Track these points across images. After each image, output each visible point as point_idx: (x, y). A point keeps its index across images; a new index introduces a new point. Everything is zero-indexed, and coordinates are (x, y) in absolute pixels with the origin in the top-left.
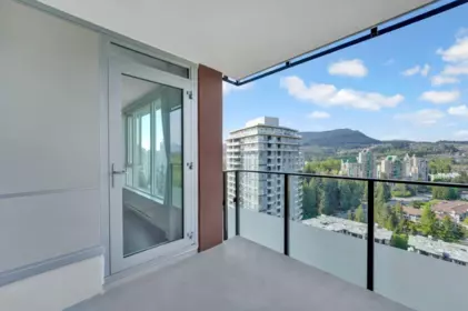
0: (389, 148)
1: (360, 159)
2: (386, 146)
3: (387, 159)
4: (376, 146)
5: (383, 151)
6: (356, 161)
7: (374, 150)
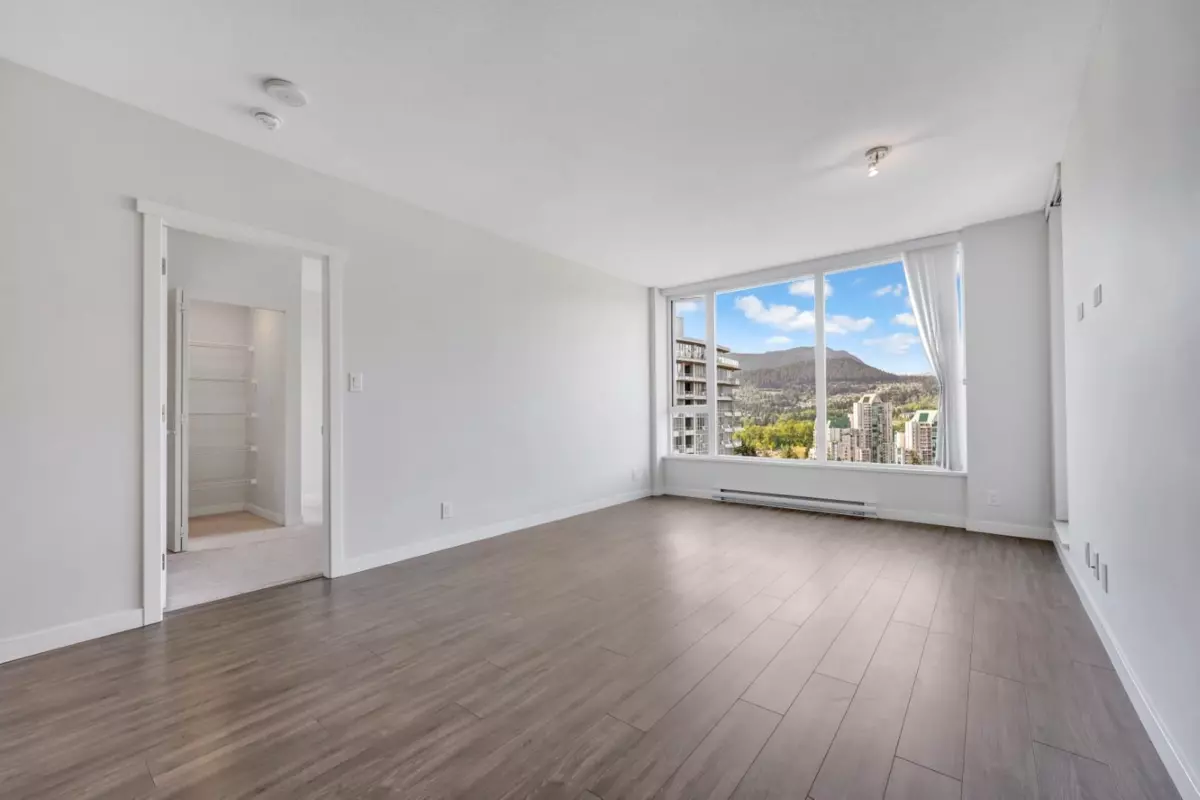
0: (916, 392)
1: (855, 419)
2: (910, 387)
3: (917, 417)
4: (887, 388)
5: (903, 398)
6: (846, 424)
7: (884, 397)
